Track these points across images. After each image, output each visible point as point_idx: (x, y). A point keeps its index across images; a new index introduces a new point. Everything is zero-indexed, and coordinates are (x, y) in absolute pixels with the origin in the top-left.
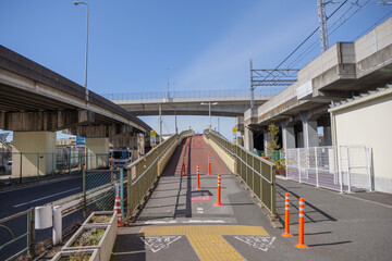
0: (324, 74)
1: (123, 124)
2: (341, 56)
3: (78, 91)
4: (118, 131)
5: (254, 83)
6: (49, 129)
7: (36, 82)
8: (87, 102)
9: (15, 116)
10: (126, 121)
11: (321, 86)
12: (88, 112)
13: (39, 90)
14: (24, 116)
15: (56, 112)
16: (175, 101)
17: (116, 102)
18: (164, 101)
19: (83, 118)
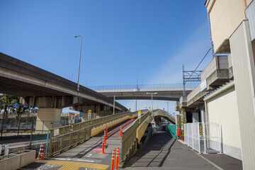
0: (211, 76)
1: (104, 105)
2: (218, 64)
3: (72, 85)
4: (102, 109)
5: (185, 80)
6: (57, 107)
7: (46, 81)
8: (78, 92)
9: (40, 99)
10: (106, 103)
11: (210, 83)
12: (79, 97)
13: (48, 85)
14: (44, 99)
15: (61, 97)
16: (141, 90)
17: (98, 91)
18: (135, 90)
19: (75, 101)
